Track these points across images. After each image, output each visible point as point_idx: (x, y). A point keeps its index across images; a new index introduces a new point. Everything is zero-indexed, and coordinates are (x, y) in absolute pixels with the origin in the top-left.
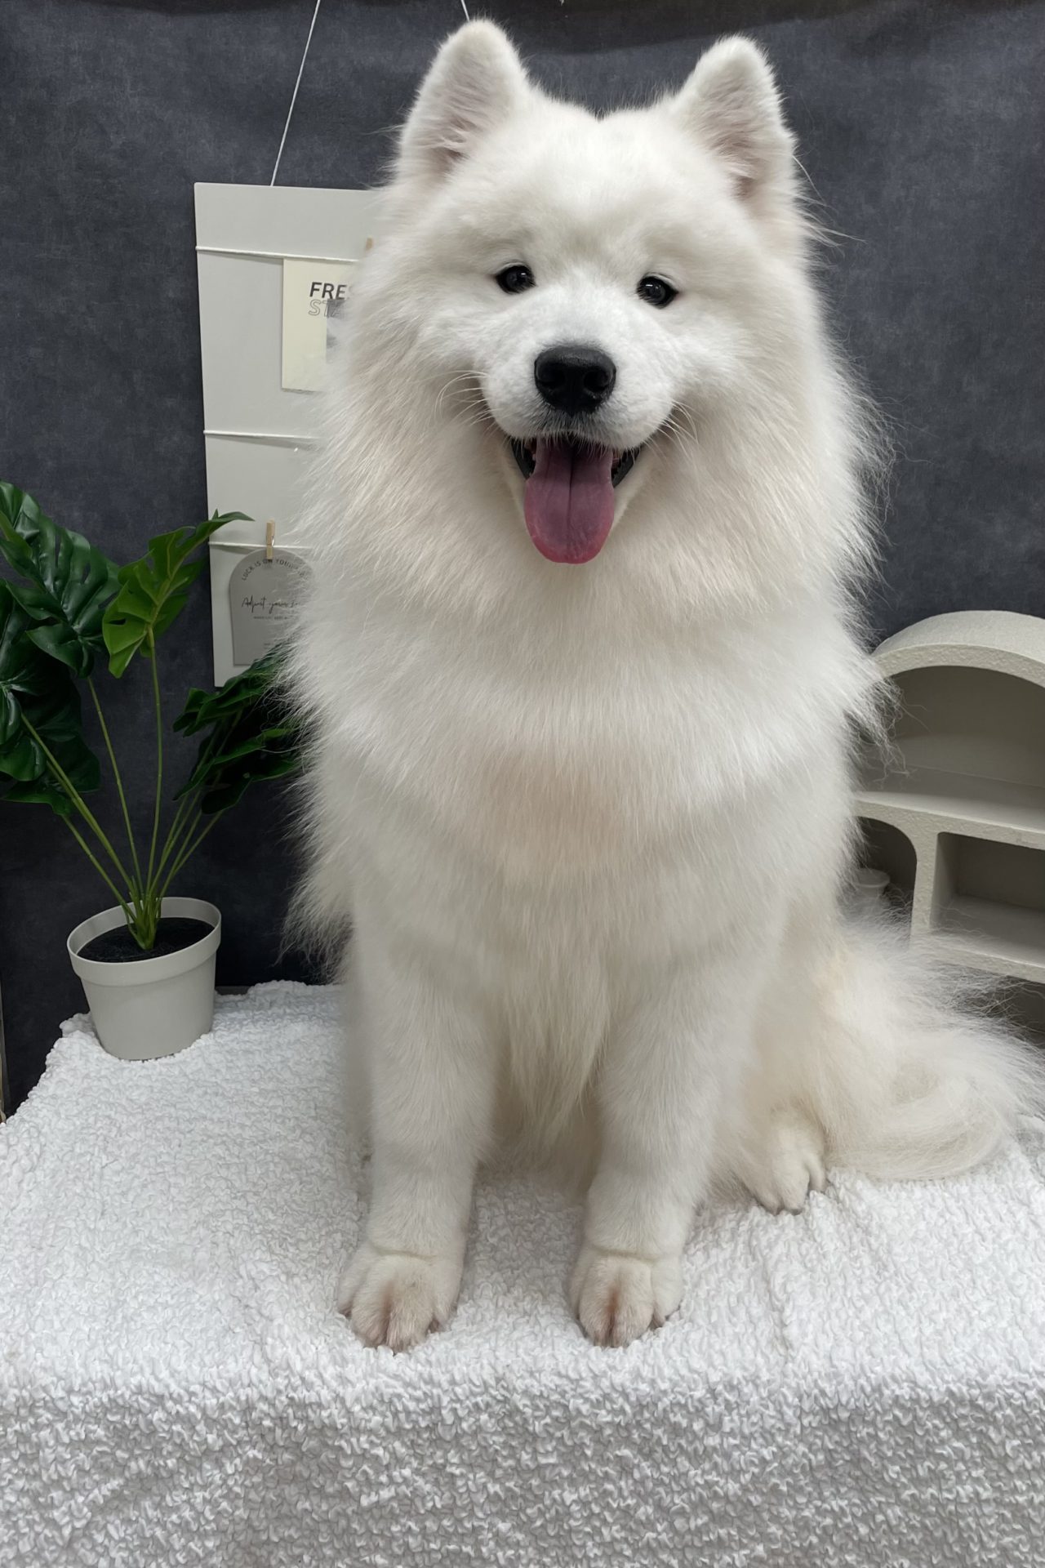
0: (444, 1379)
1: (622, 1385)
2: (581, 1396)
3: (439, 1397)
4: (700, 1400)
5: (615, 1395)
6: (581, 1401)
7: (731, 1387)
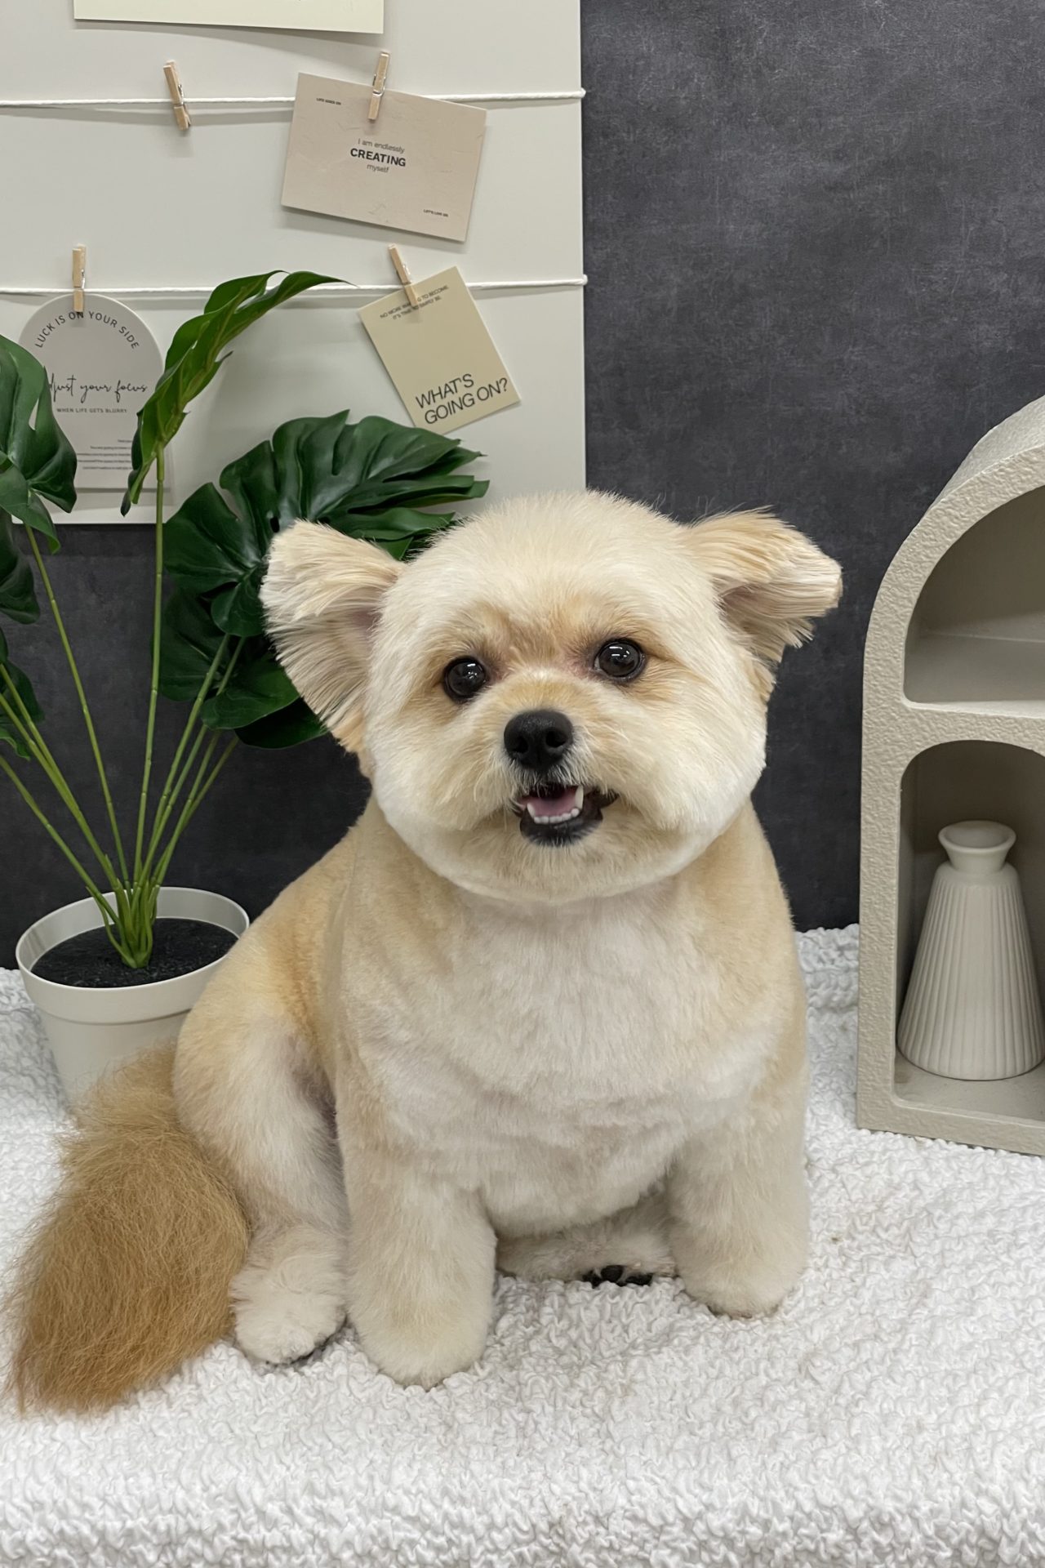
0: (479, 1524)
1: (723, 1529)
2: (666, 1544)
3: (469, 1545)
4: (837, 1546)
5: (714, 1543)
6: (668, 1551)
7: (880, 1524)
